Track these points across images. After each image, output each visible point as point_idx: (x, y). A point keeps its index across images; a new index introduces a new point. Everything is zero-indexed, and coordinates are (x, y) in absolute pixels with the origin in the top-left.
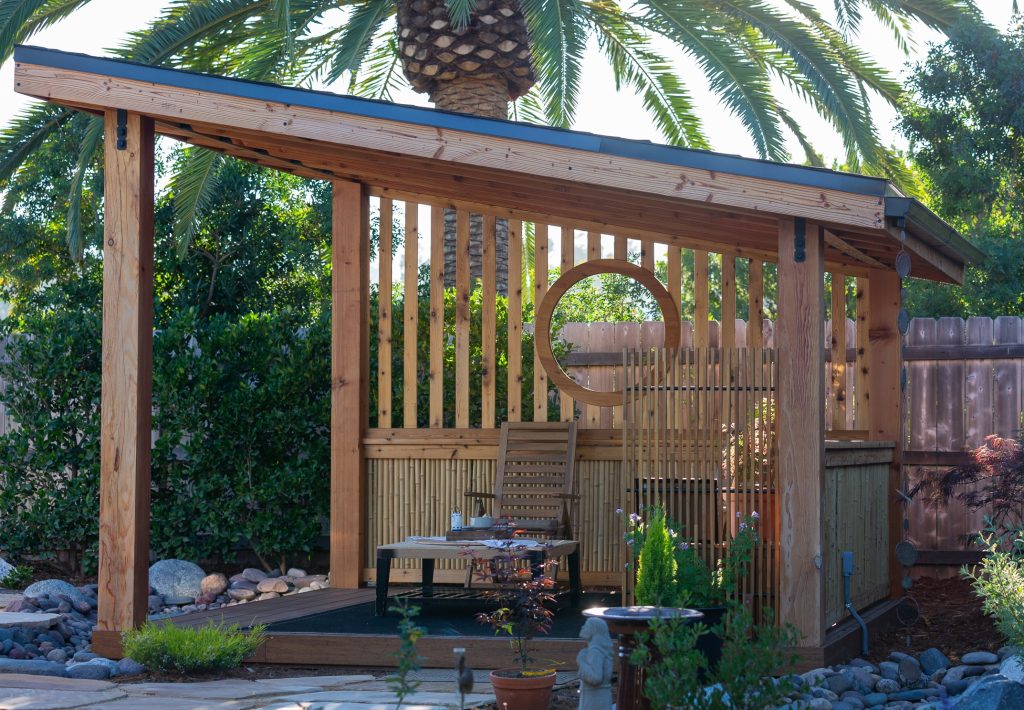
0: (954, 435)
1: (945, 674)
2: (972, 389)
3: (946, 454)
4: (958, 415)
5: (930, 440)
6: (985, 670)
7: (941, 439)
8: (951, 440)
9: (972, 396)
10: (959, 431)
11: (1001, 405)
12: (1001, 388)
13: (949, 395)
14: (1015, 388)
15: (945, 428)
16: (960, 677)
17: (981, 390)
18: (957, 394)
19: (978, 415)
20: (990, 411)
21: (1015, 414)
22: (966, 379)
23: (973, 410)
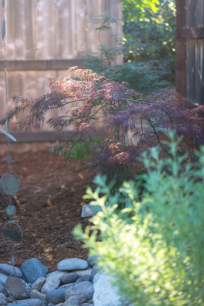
0: (28, 48)
1: (45, 282)
2: (39, 13)
3: (21, 62)
4: (29, 33)
5: (10, 53)
6: (78, 277)
7: (18, 52)
8: (25, 52)
9: (40, 19)
10: (31, 45)
11: (60, 25)
12: (61, 12)
13: (23, 19)
14: (70, 12)
15: (21, 42)
16: (57, 285)
17: (46, 14)
18: (29, 17)
19: (45, 33)
20: (53, 29)
21: (70, 31)
22: (35, 6)
23: (40, 29)
